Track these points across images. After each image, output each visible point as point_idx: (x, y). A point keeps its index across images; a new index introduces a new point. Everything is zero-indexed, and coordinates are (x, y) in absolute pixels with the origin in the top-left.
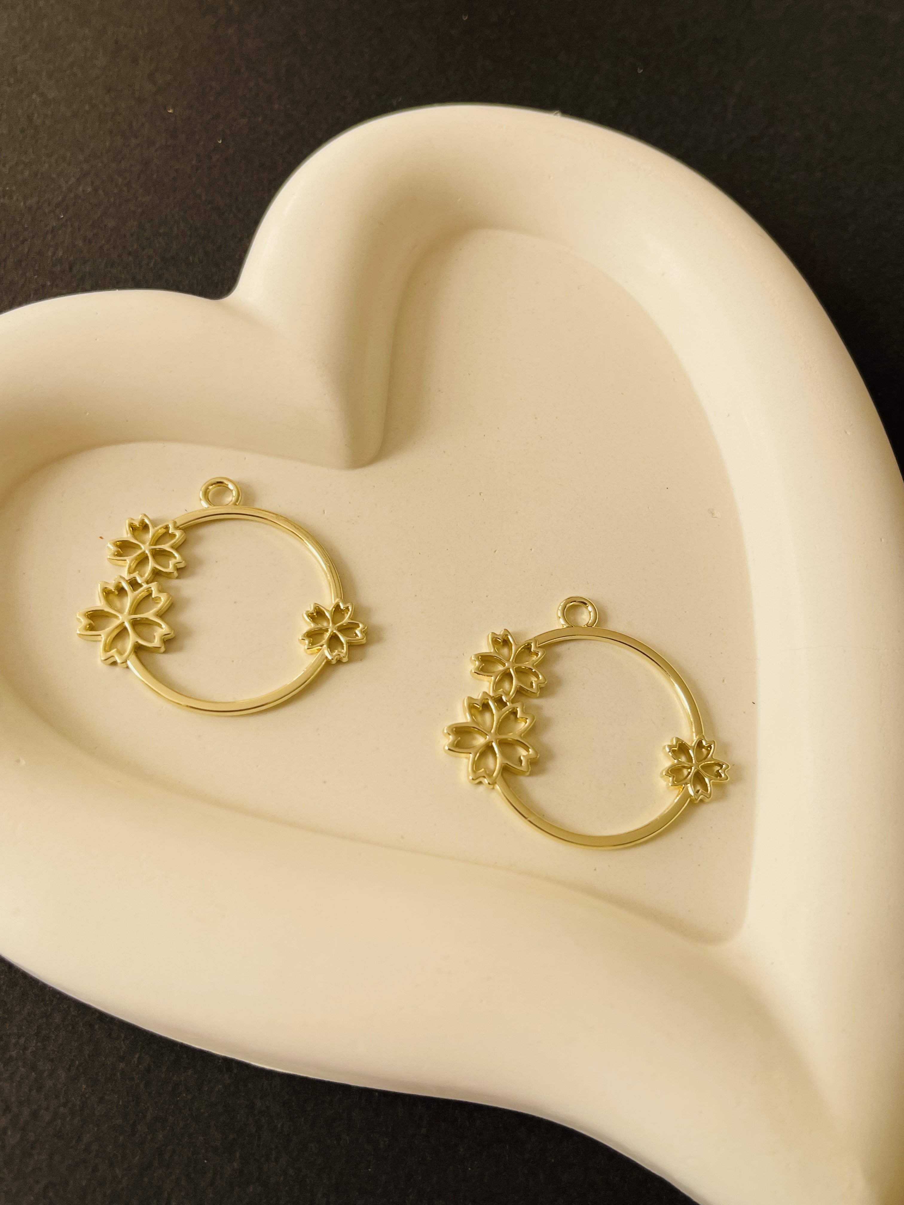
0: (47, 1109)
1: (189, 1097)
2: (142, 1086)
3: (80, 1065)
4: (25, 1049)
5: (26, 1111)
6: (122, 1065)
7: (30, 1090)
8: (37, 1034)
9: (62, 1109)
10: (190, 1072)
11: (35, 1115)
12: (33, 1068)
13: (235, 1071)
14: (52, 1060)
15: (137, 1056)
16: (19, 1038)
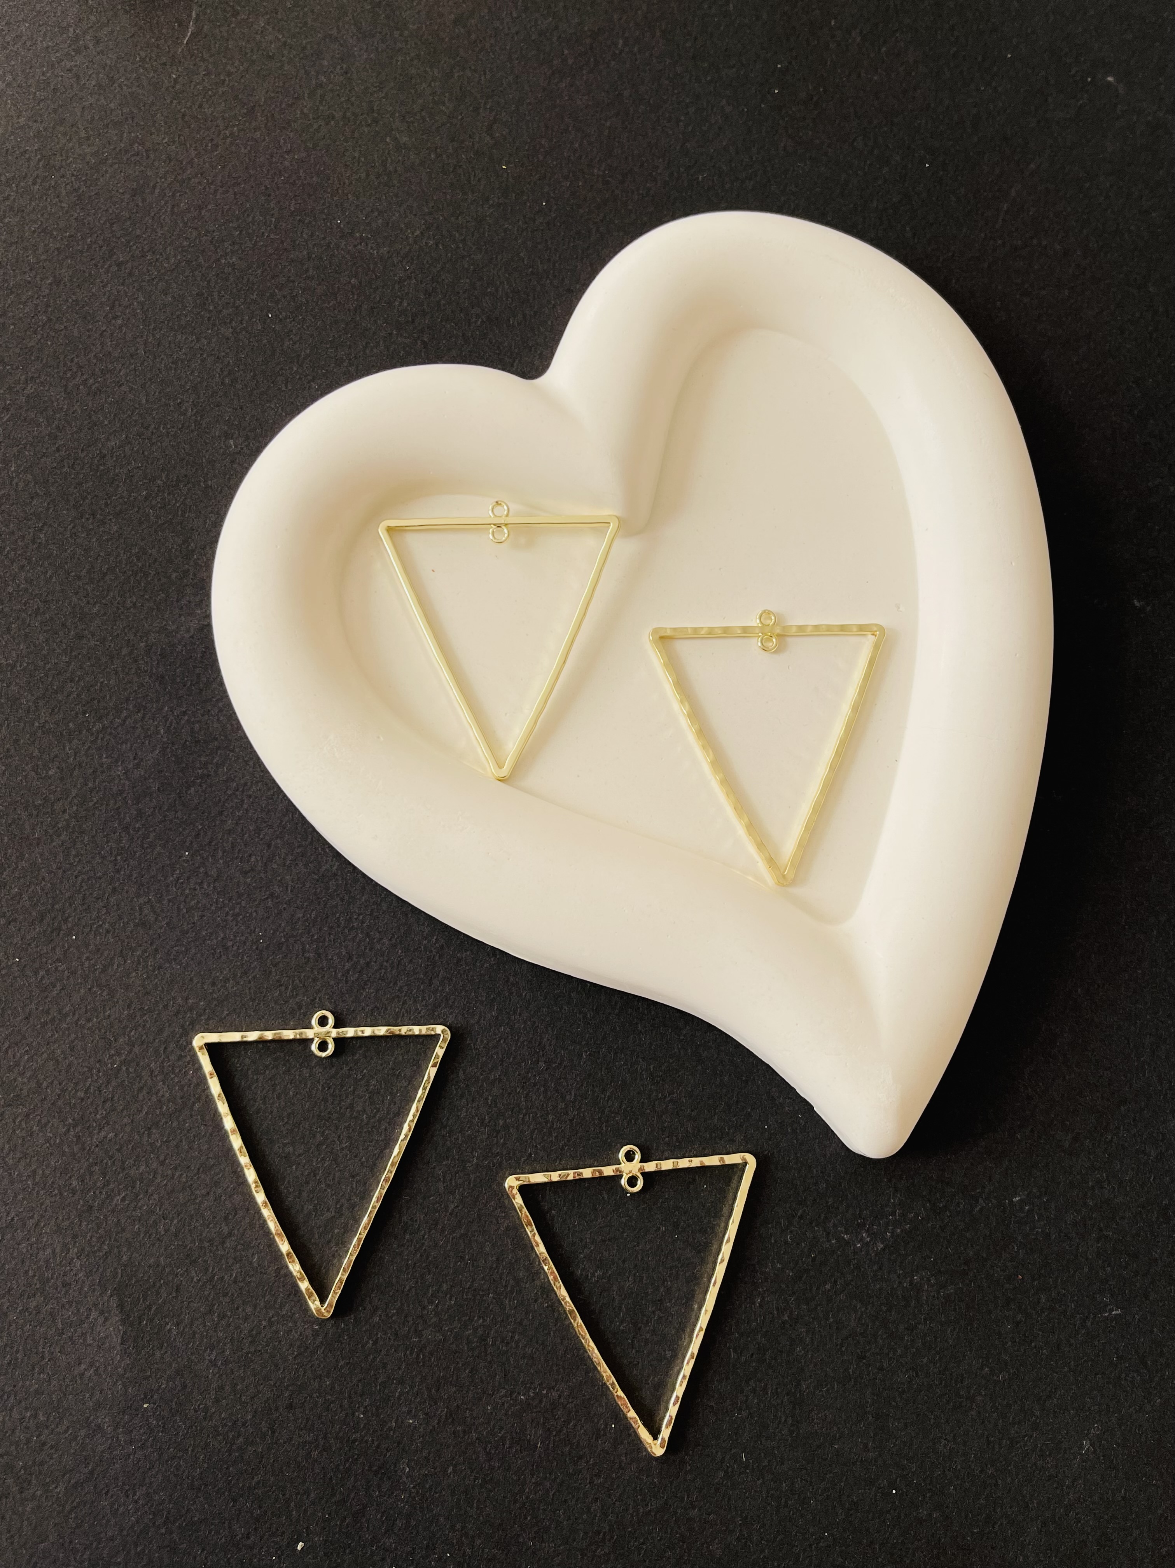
0: (376, 962)
1: (467, 968)
2: (437, 958)
3: (398, 938)
4: (363, 923)
5: (362, 961)
6: (425, 942)
7: (365, 949)
8: (370, 915)
9: (385, 963)
10: (468, 953)
11: (368, 964)
12: (368, 935)
13: (498, 957)
14: (379, 932)
15: (435, 937)
16: (359, 915)
